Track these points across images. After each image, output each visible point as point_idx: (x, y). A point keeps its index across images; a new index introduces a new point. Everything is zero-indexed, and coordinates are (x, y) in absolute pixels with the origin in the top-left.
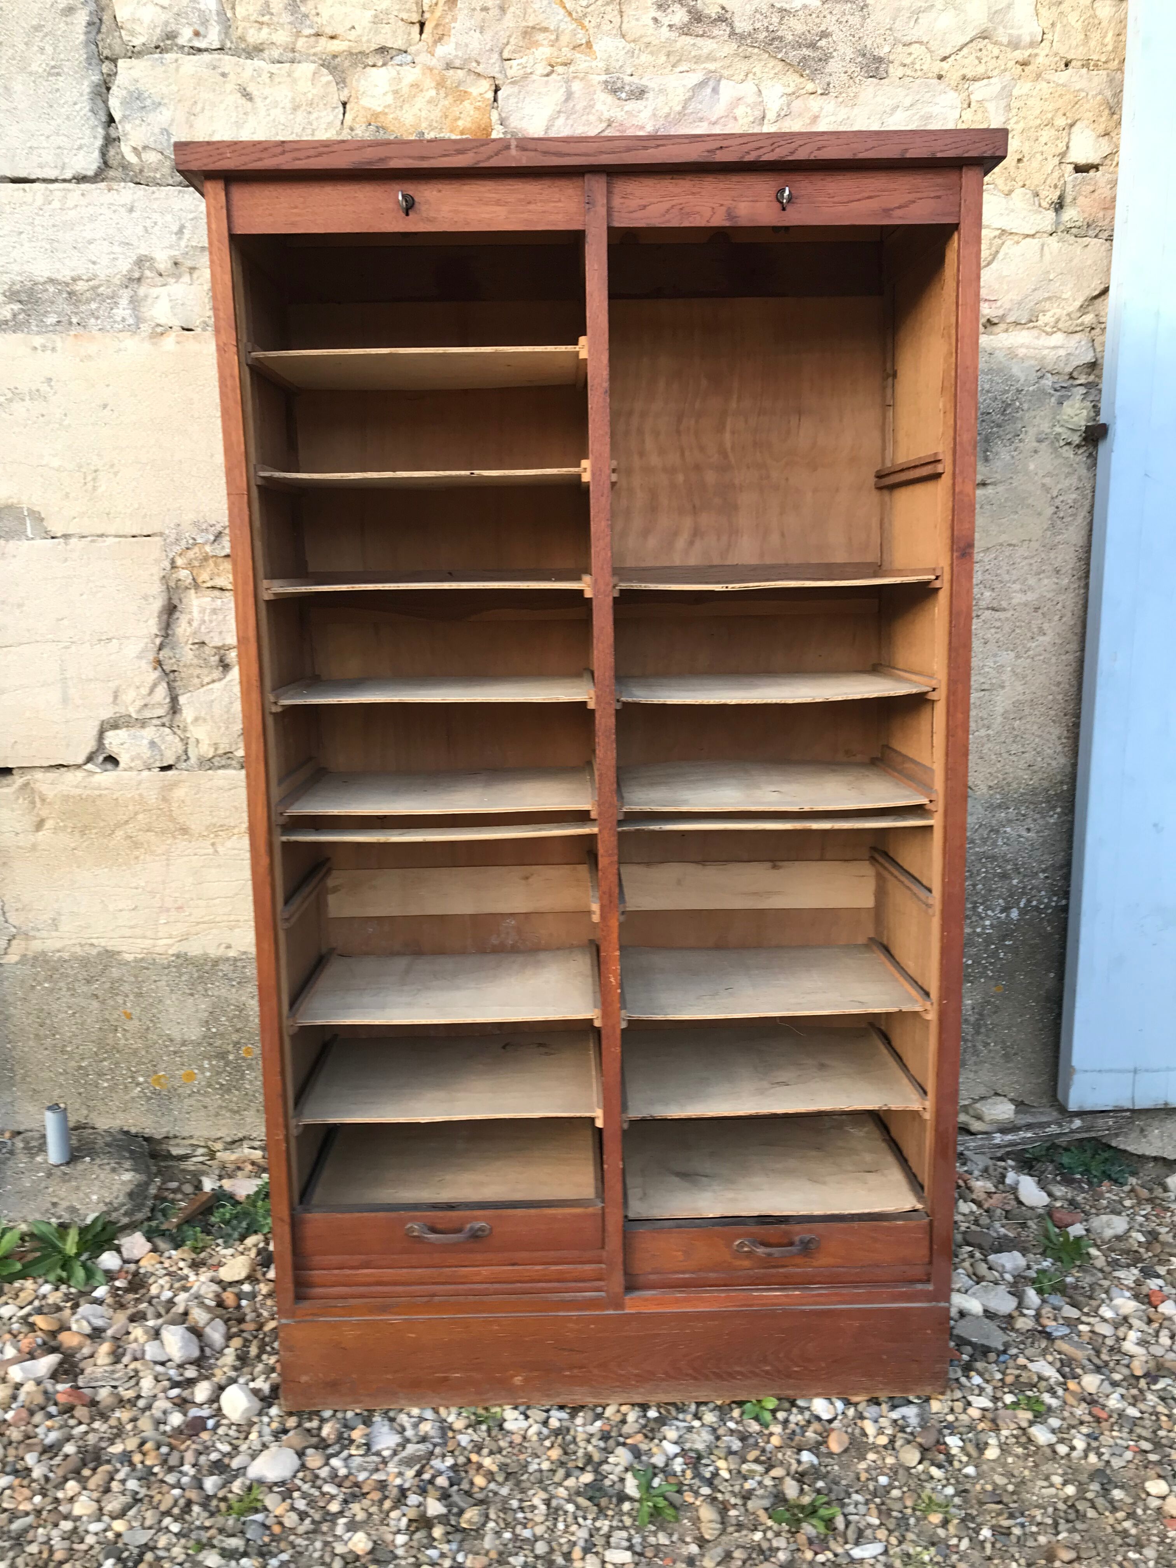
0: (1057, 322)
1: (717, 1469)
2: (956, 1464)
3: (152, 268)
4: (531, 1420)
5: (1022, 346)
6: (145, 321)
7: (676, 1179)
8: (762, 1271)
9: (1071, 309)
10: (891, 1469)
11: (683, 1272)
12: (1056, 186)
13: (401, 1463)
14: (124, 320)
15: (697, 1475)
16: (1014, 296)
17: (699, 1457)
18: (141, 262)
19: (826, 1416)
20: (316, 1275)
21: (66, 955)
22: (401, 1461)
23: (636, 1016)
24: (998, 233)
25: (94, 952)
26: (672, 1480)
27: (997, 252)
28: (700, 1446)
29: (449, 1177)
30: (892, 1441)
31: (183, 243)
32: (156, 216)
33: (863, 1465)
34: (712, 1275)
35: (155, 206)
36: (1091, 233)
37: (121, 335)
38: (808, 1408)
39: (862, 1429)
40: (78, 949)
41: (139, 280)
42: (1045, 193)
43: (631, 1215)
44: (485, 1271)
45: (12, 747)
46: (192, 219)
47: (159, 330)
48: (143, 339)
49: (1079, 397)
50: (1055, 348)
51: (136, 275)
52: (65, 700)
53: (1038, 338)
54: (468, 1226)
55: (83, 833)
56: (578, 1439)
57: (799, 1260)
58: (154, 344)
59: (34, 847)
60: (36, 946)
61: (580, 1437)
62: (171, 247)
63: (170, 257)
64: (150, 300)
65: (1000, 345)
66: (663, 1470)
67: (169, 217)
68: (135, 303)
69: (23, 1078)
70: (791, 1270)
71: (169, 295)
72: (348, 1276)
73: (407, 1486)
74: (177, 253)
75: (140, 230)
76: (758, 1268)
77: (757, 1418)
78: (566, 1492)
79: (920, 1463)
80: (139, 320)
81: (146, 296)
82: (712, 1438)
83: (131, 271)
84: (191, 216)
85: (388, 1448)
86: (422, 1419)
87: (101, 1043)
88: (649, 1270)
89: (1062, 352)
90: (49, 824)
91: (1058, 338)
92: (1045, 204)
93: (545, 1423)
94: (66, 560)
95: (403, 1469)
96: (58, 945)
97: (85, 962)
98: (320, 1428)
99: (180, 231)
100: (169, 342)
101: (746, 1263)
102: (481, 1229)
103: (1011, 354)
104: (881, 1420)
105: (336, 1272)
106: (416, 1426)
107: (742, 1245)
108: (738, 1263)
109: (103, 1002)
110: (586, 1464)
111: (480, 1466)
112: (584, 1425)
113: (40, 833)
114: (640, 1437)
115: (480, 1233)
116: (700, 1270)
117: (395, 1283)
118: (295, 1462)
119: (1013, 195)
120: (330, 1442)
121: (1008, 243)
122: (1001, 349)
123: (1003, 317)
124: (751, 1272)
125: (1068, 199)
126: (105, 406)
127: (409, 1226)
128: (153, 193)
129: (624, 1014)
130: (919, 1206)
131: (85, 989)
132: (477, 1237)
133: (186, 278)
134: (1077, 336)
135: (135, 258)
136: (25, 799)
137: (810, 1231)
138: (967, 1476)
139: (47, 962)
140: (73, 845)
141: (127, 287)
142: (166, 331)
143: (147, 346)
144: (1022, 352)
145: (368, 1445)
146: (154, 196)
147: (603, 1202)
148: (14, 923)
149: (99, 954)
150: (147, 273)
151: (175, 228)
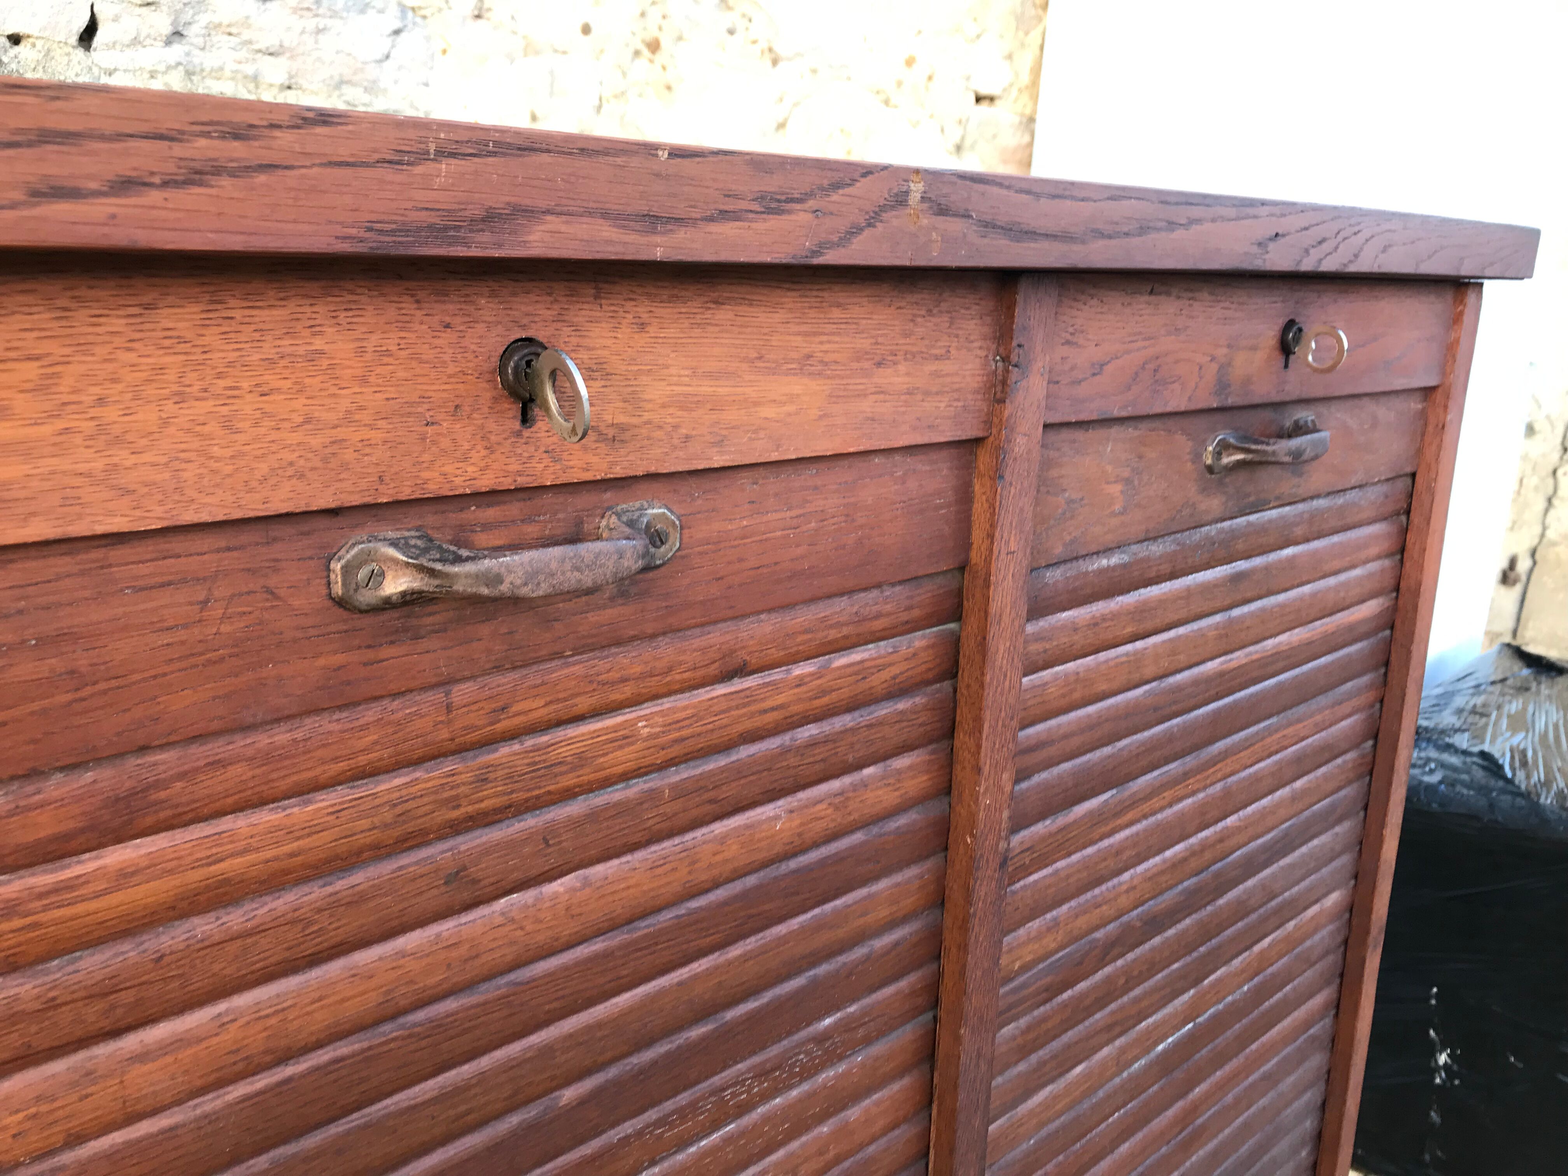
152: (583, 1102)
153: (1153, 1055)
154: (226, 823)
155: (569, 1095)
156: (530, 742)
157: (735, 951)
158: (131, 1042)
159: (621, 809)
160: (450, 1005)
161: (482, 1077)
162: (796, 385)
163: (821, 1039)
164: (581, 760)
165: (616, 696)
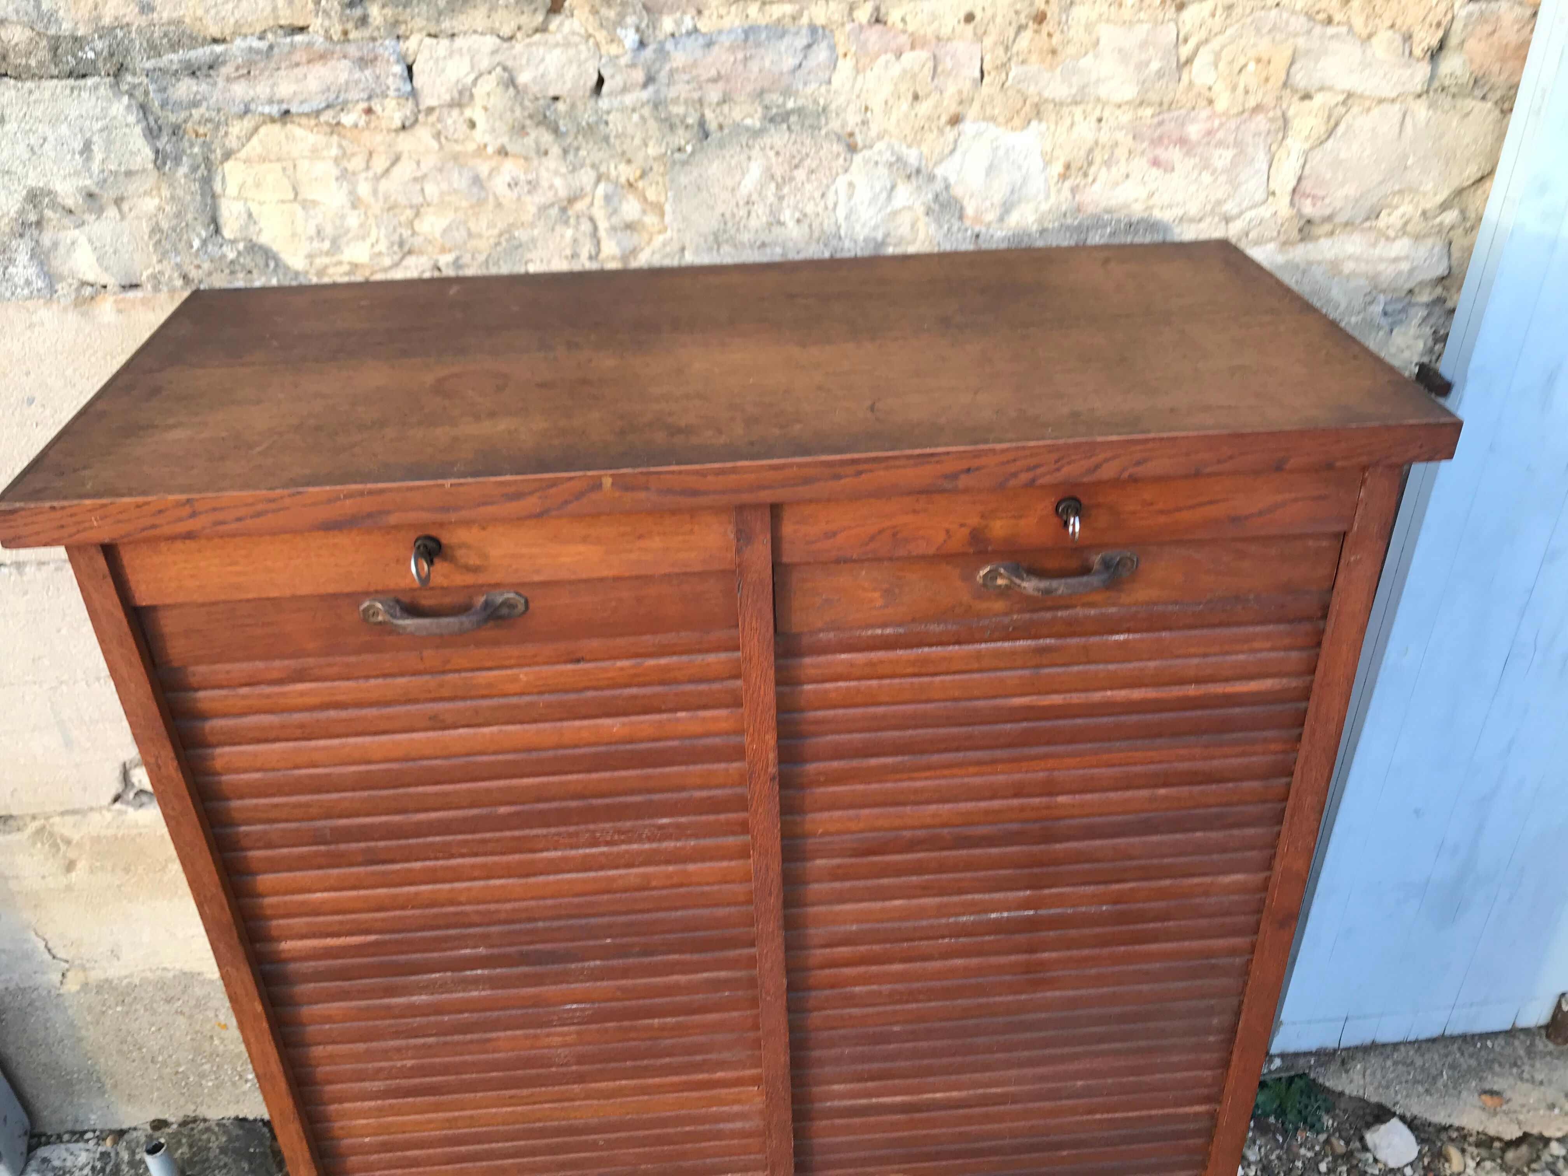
0: (1406, 224)
3: (54, 205)
5: (1350, 257)
6: (62, 278)
8: (1027, 616)
9: (1428, 206)
11: (884, 625)
12: (1439, 25)
14: (28, 283)
16: (1350, 190)
18: (34, 197)
20: (205, 698)
21: (137, 981)
24: (1341, 98)
25: (170, 975)
27: (1337, 124)
31: (95, 166)
32: (41, 128)
34: (935, 628)
35: (39, 114)
36: (1478, 93)
37: (29, 303)
40: (149, 974)
41: (39, 224)
42: (1422, 34)
44: (524, 675)
45: (12, 795)
46: (101, 130)
47: (88, 291)
48: (65, 309)
49: (1416, 321)
50: (1396, 260)
51: (32, 217)
52: (68, 743)
53: (1374, 245)
54: (481, 600)
55: (127, 870)
57: (1099, 597)
58: (84, 314)
59: (69, 888)
60: (96, 975)
62: (77, 173)
63: (79, 190)
64: (62, 250)
65: (1319, 257)
67: (64, 129)
68: (39, 256)
69: (115, 1086)
70: (1080, 612)
71: (90, 240)
72: (268, 696)
74: (88, 182)
75: (21, 150)
76: (1019, 612)
80: (51, 279)
81: (55, 245)
83: (22, 212)
84: (100, 124)
87: (197, 1051)
88: (820, 624)
89: (1405, 266)
90: (81, 865)
91: (1401, 246)
92: (1418, 51)
94: (26, 593)
96: (123, 973)
97: (161, 985)
99: (87, 148)
100: (106, 308)
101: (999, 605)
102: (506, 604)
103: (1334, 267)
105: (245, 690)
107: (992, 575)
108: (982, 606)
109: (191, 1017)
113: (74, 874)
115: (505, 611)
116: (913, 620)
117: (359, 704)
119: (1374, 40)
121: (1355, 110)
122: (1319, 263)
123: (1329, 218)
124: (1006, 620)
125: (1453, 41)
126: (31, 401)
127: (366, 604)
128: (30, 92)
131: (167, 1007)
132: (501, 618)
133: (112, 212)
134: (1430, 242)
135: (24, 192)
136: (43, 844)
139: (115, 989)
140: (117, 882)
141: (21, 236)
142: (97, 293)
143: (72, 317)
144: (1349, 267)
146: (33, 98)
148: (64, 956)
149: (175, 977)
150: (48, 213)
151: (78, 145)
152: (510, 815)
153: (984, 917)
154: (337, 683)
155: (502, 810)
156: (464, 675)
157: (594, 776)
158: (313, 743)
159: (516, 707)
160: (438, 762)
161: (456, 792)
162: (581, 548)
163: (661, 827)
164: (489, 685)
165: (507, 662)
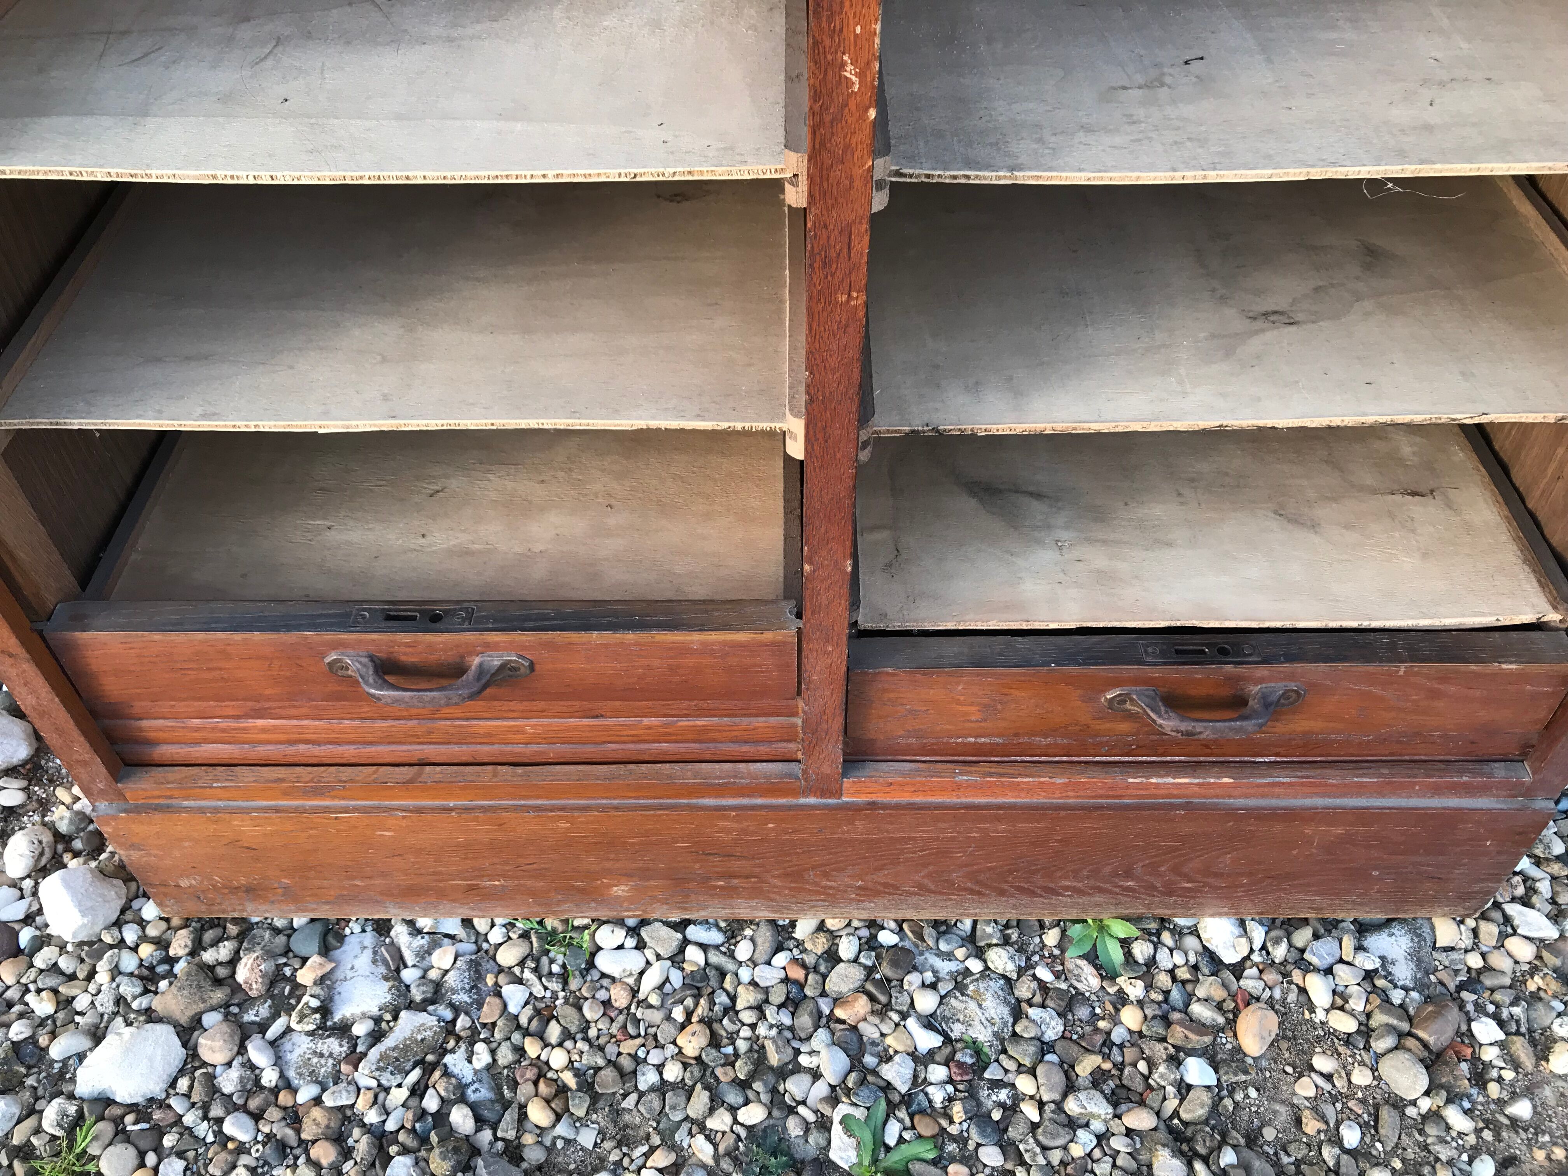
1: (1017, 1098)
2: (1493, 1089)
4: (649, 954)
7: (969, 504)
10: (1363, 1102)
13: (388, 1063)
15: (979, 1116)
17: (981, 1063)
19: (1230, 957)
22: (383, 1057)
23: (918, 173)
26: (926, 1127)
28: (982, 1035)
29: (456, 483)
30: (1366, 1031)
33: (1305, 1088)
38: (1194, 932)
39: (1303, 990)
43: (865, 623)
44: (530, 726)
56: (739, 1005)
61: (746, 998)
66: (907, 1100)
73: (391, 1126)
77: (1092, 957)
78: (709, 1149)
79: (1427, 1093)
82: (1005, 1011)
85: (364, 1016)
86: (436, 939)
93: (677, 959)
95: (387, 1079)
98: (233, 962)
101: (1125, 727)
102: (508, 665)
104: (1339, 969)
106: (425, 953)
107: (1121, 699)
108: (1105, 726)
110: (753, 1076)
111: (542, 1068)
112: (753, 963)
114: (862, 1005)
115: (506, 671)
118: (178, 1053)
120: (253, 994)
124: (1129, 738)
129: (882, 167)
130: (1553, 617)
137: (1292, 677)
138: (1515, 1123)
145: (325, 1010)
147: (799, 616)
165: (508, 714)
